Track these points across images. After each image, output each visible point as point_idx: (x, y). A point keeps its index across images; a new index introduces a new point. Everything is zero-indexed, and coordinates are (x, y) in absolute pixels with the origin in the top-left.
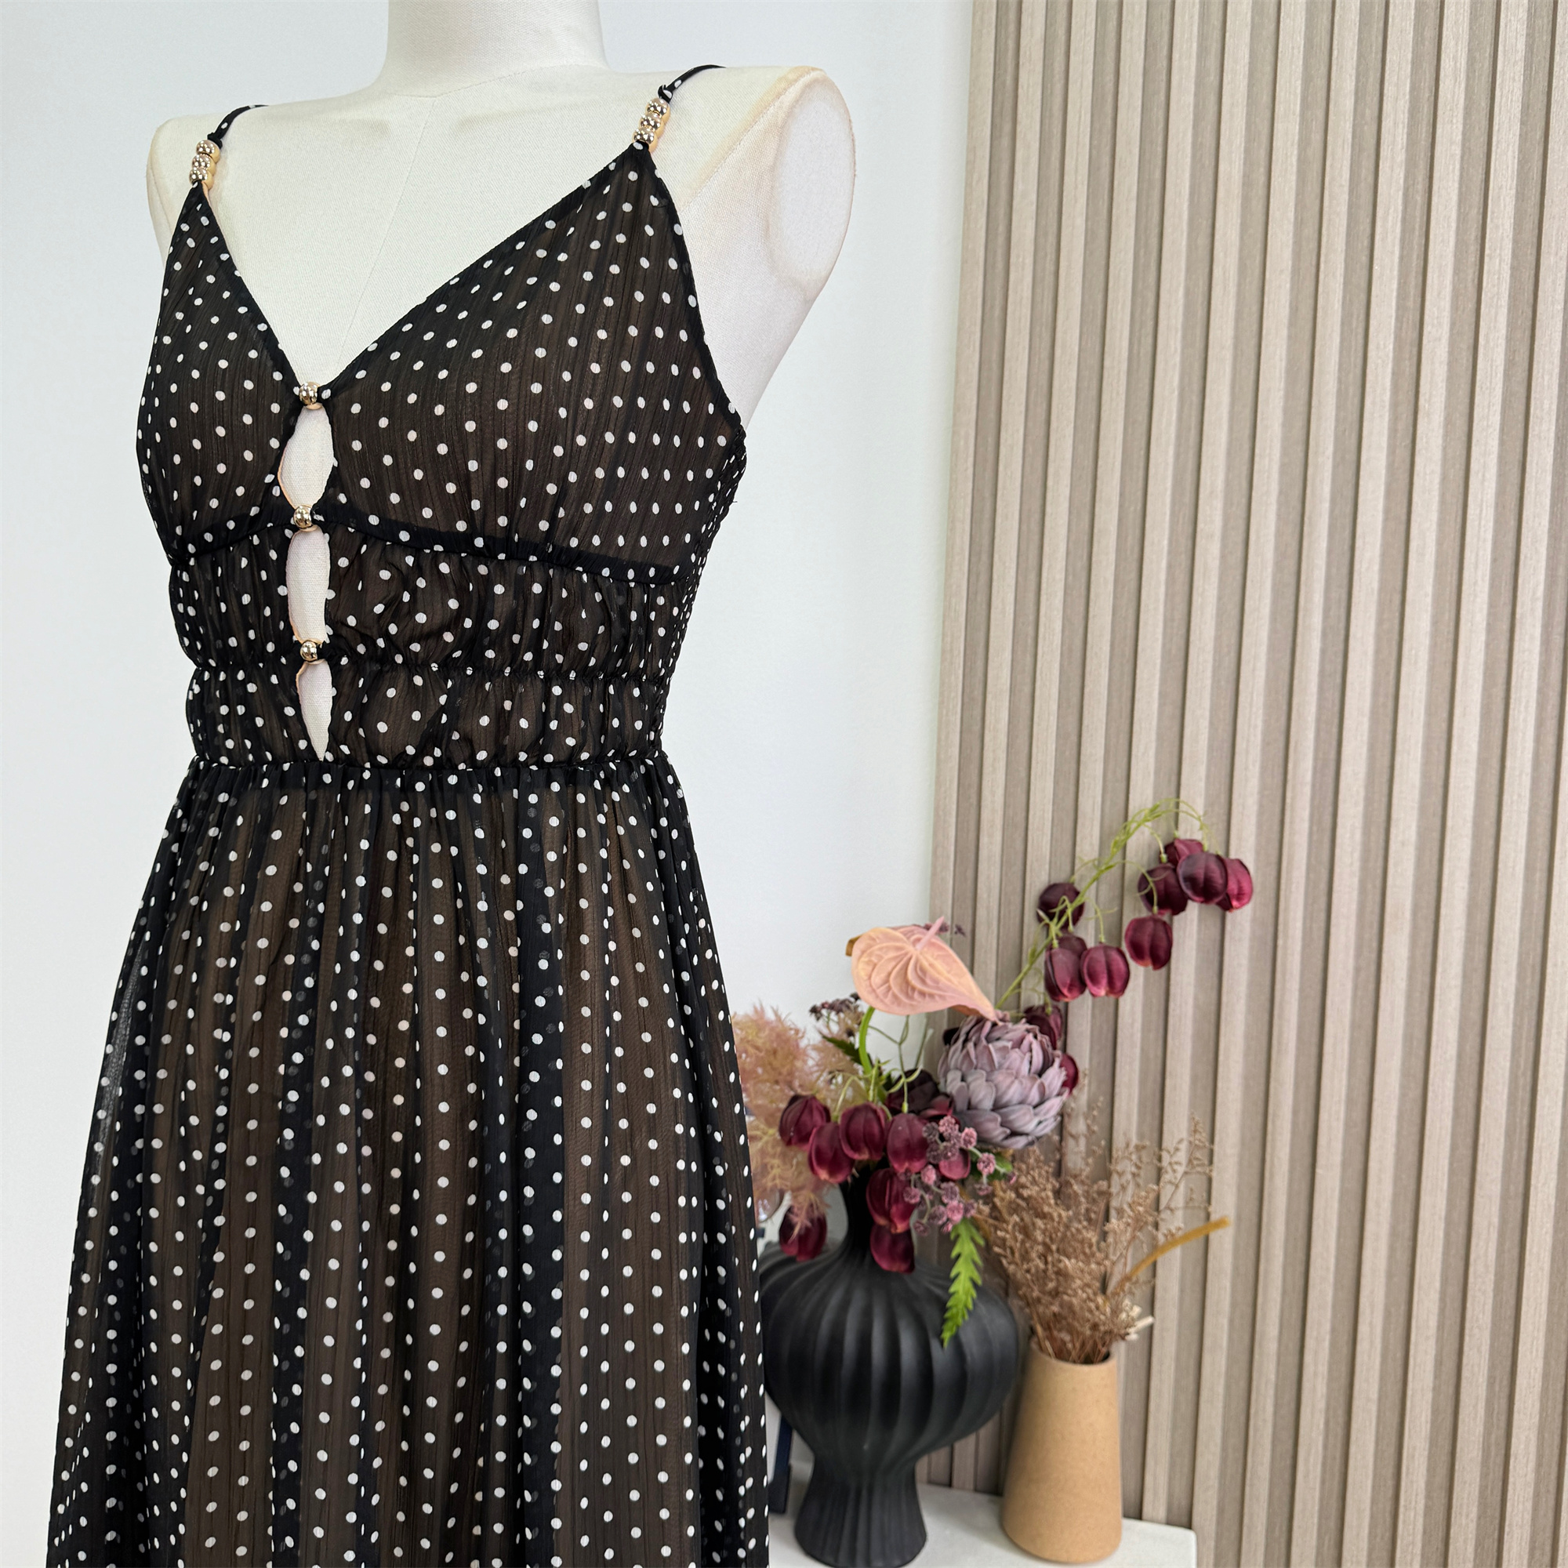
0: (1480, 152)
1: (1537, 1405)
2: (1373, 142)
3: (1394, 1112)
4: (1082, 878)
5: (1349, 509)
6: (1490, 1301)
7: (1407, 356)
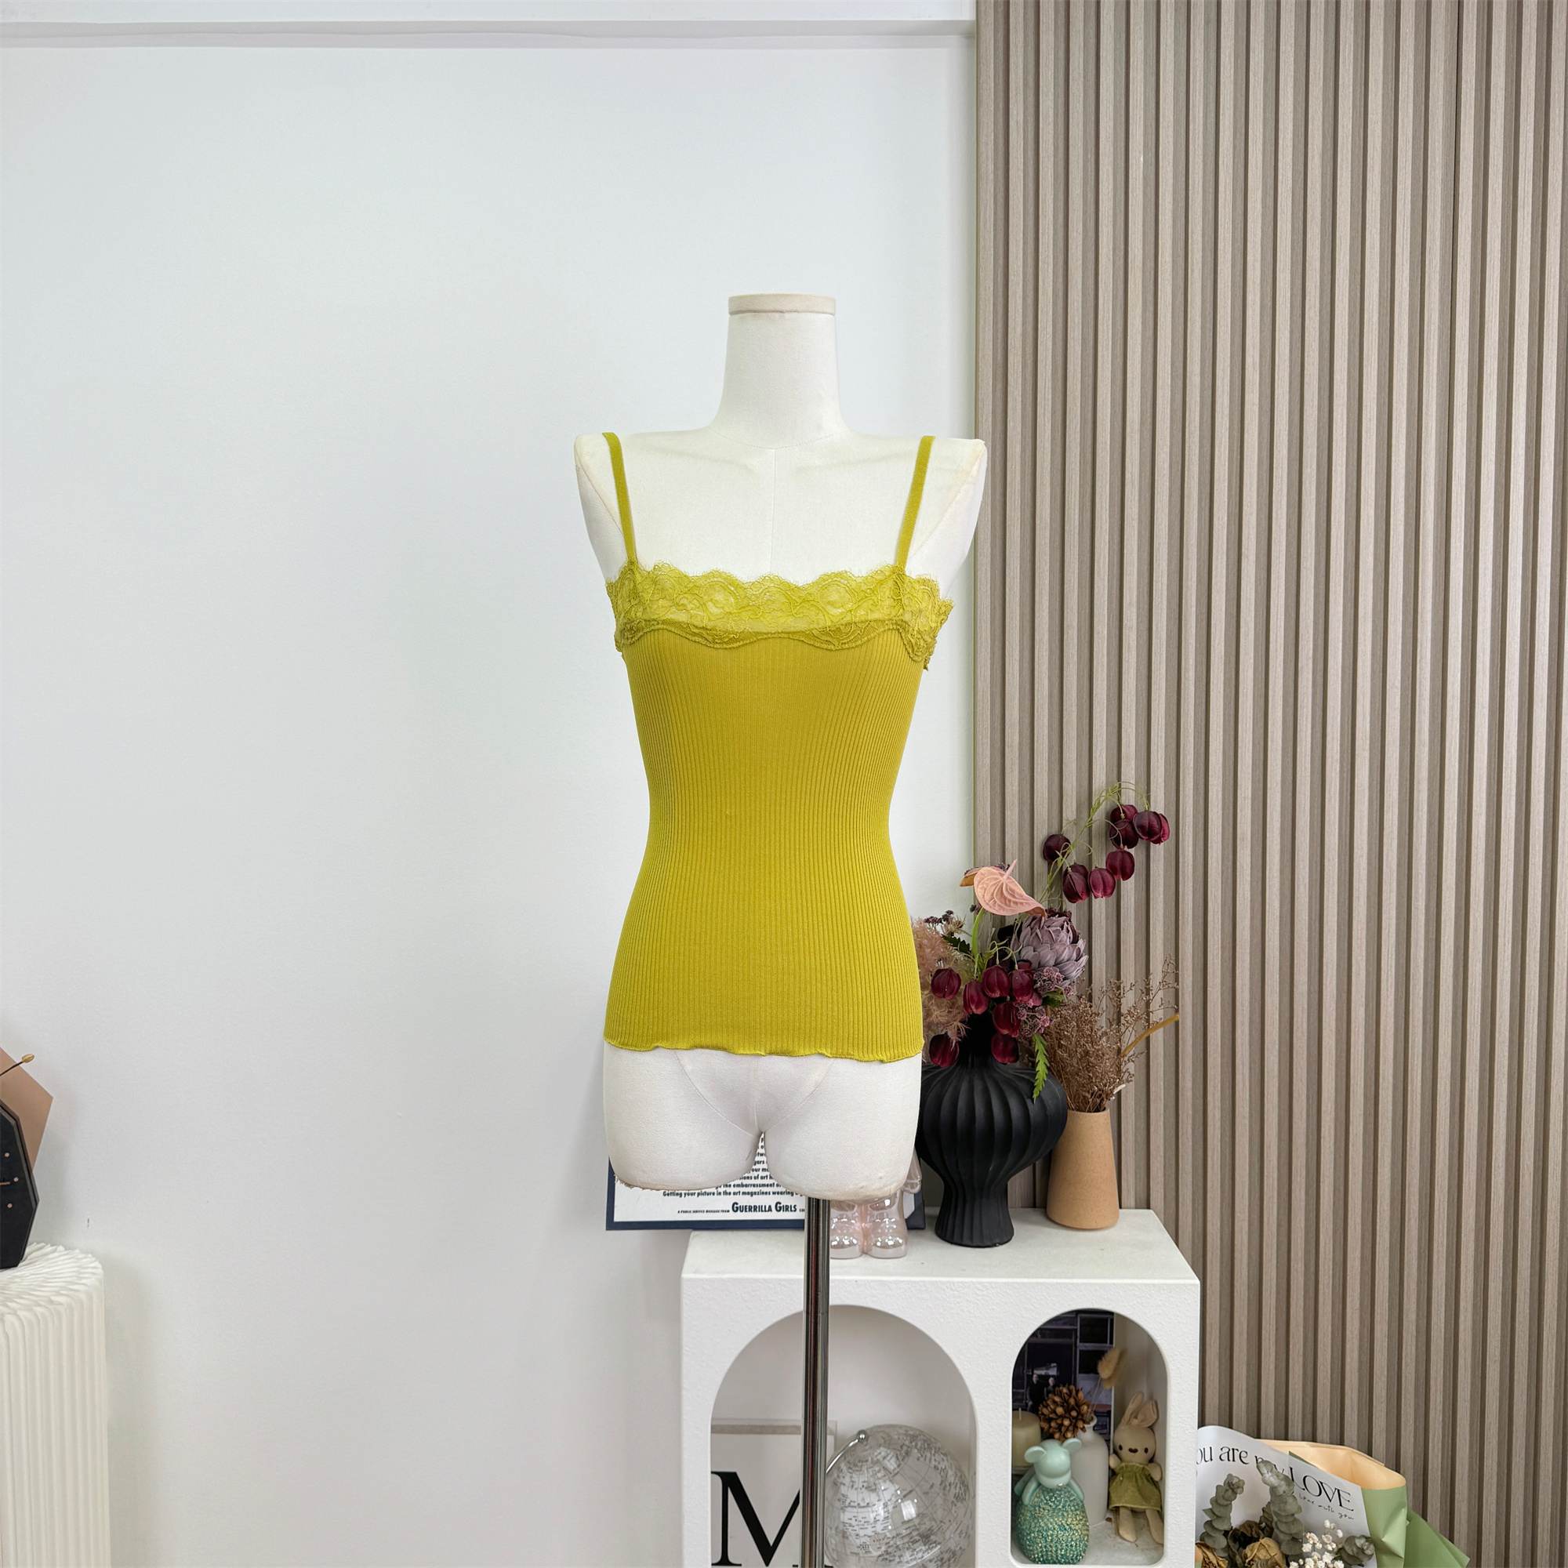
0: (1267, 408)
1: (1334, 1108)
2: (1209, 400)
3: (1248, 951)
4: (1067, 830)
5: (1205, 610)
6: (1305, 1053)
7: (1232, 523)
